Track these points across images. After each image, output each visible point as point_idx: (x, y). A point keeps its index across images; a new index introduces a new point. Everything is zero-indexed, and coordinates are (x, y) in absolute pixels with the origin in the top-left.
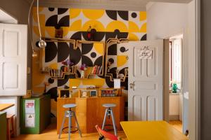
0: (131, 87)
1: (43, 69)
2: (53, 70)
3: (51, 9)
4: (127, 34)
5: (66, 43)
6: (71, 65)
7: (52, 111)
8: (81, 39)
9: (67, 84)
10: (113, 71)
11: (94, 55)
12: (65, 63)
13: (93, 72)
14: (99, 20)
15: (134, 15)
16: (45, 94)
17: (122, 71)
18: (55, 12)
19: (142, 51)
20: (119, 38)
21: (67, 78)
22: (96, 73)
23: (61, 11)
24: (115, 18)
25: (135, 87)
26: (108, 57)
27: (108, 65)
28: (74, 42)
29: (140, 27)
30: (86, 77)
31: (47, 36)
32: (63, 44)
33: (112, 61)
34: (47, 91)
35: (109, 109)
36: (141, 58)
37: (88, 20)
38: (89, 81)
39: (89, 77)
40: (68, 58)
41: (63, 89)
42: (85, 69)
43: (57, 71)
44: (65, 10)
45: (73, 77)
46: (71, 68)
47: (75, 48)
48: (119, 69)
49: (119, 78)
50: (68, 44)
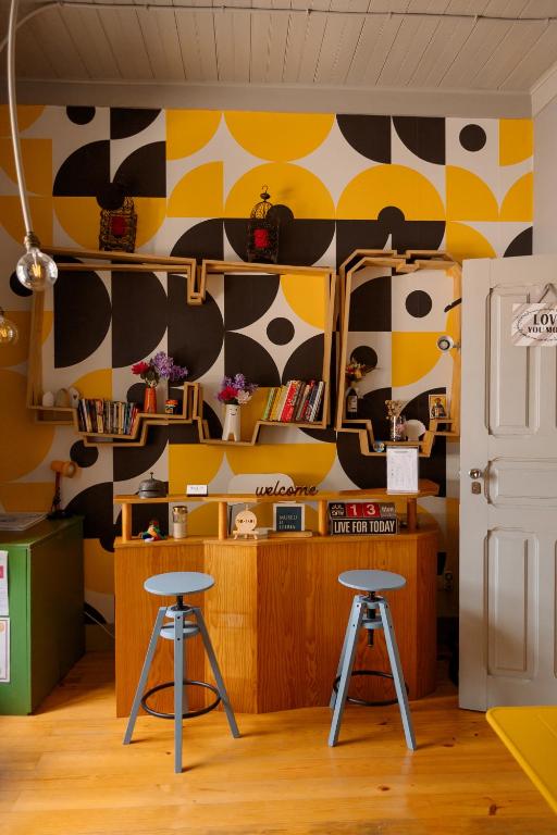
0: (476, 489)
1: (47, 400)
2: (91, 406)
3: (81, 115)
4: (439, 227)
5: (150, 275)
6: (175, 381)
7: (92, 597)
8: (220, 257)
9: (161, 470)
10: (375, 406)
11: (281, 331)
12: (148, 372)
13: (278, 414)
14: (306, 162)
15: (473, 138)
16: (55, 516)
17: (418, 408)
18: (99, 128)
19: (535, 307)
20: (400, 247)
21: (156, 439)
22: (294, 415)
23: (128, 121)
24: (381, 154)
25: (495, 490)
26: (351, 340)
27: (350, 378)
28: (188, 268)
29: (500, 195)
30: (245, 437)
31: (63, 240)
32: (135, 281)
33: (366, 358)
34: (64, 505)
35: (372, 597)
36: (525, 342)
37: (255, 162)
38: (264, 453)
39: (260, 435)
40: (163, 346)
41: (143, 498)
42: (243, 397)
43: (109, 407)
44: (144, 117)
45: (186, 435)
46: (176, 396)
47: (194, 298)
48: (403, 395)
49: (403, 440)
50: (162, 277)
